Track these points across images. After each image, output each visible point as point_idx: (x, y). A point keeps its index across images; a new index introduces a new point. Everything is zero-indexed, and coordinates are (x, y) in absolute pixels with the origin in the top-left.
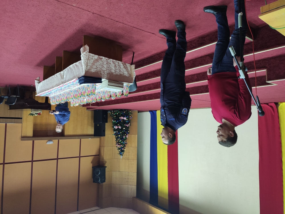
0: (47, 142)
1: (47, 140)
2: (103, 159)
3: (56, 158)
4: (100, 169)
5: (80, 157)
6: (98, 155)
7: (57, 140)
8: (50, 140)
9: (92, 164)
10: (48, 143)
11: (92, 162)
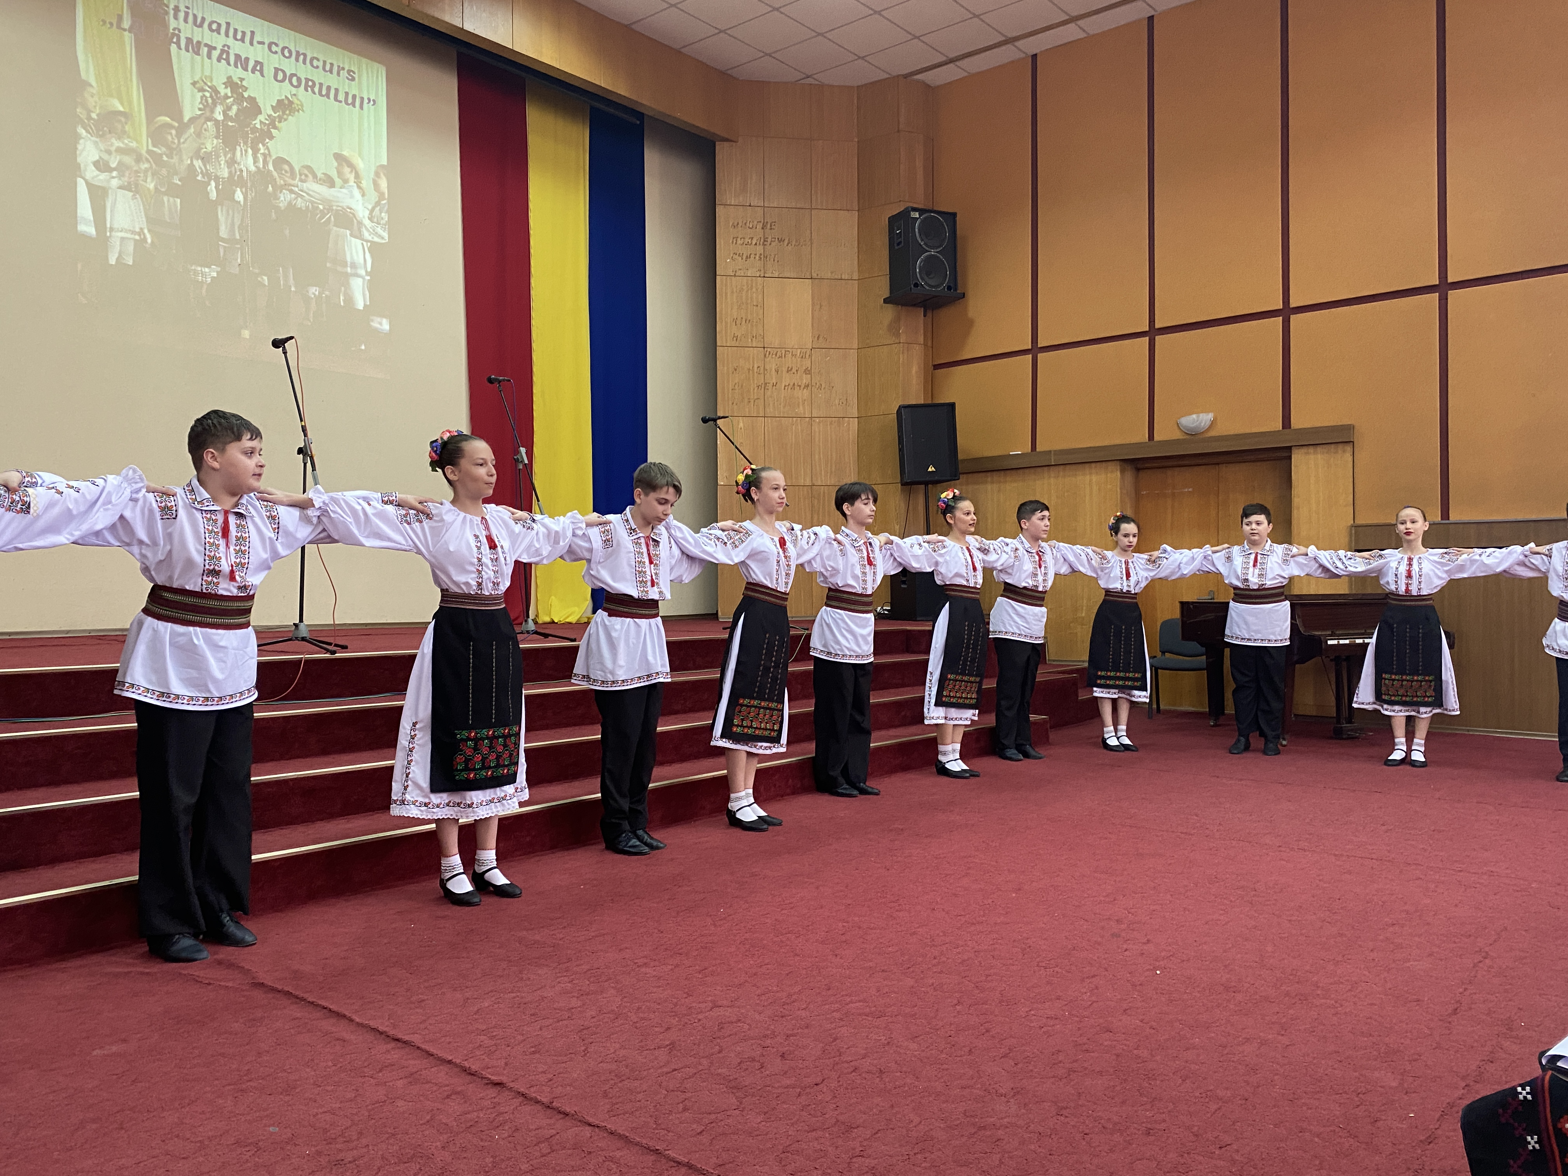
0: (1213, 423)
2: (907, 345)
3: (1158, 338)
4: (917, 286)
5: (1035, 350)
6: (937, 367)
7: (1157, 438)
8: (1196, 434)
9: (971, 314)
10: (1206, 418)
11: (971, 323)
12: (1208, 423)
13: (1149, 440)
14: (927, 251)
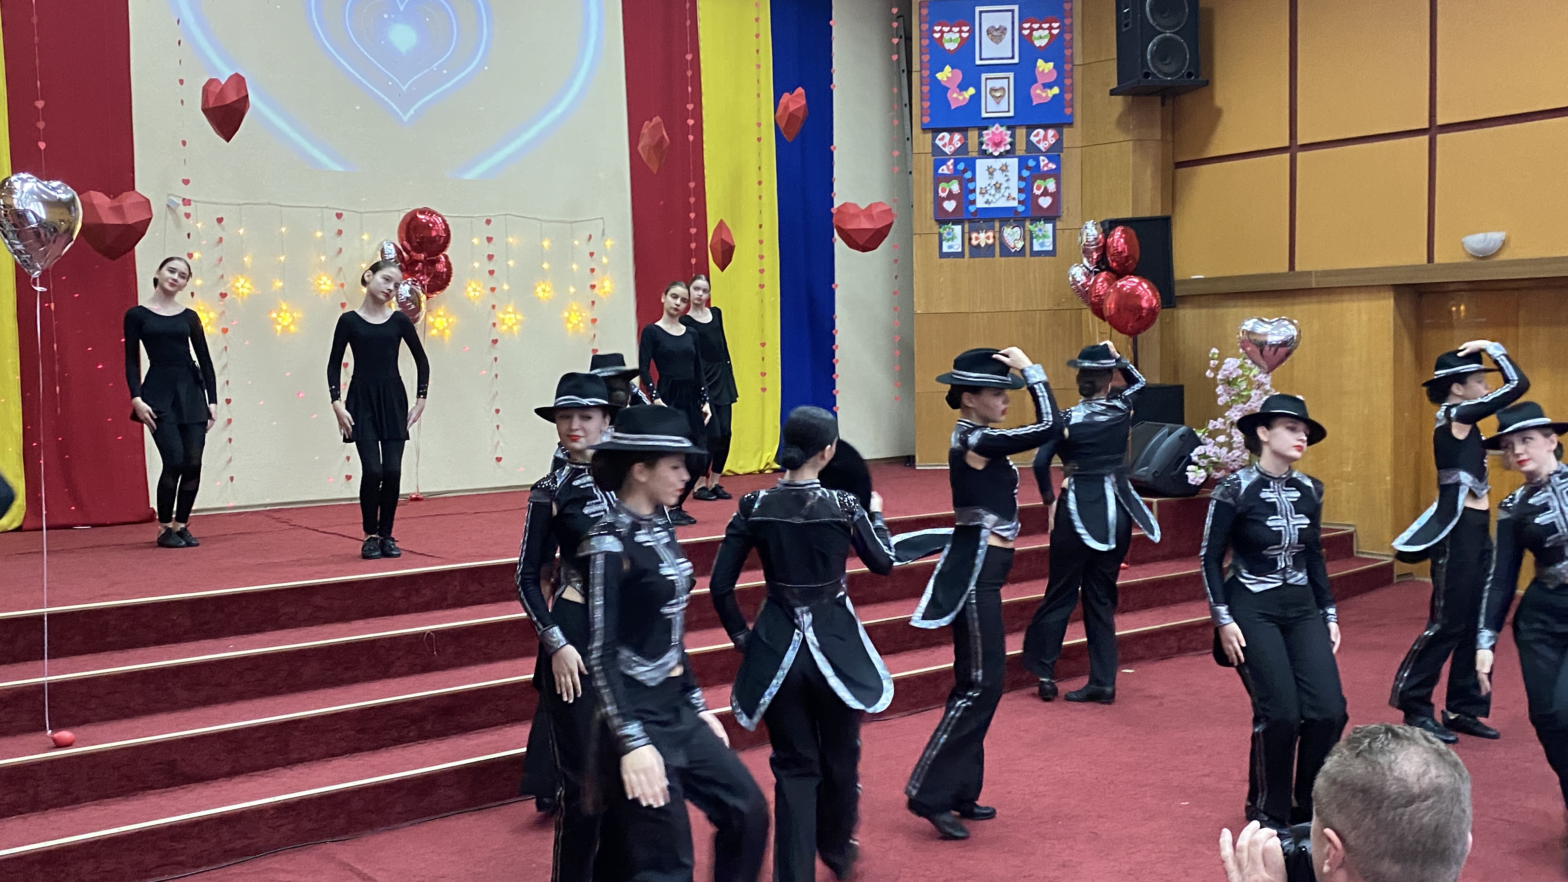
0: (1505, 243)
1: (1503, 257)
2: (1139, 142)
3: (1440, 137)
4: (1147, 75)
5: (1293, 148)
6: (1179, 165)
7: (1437, 259)
8: (1484, 257)
9: (1219, 102)
10: (1495, 237)
11: (1217, 113)
12: (1499, 244)
13: (1429, 262)
14: (1162, 33)
